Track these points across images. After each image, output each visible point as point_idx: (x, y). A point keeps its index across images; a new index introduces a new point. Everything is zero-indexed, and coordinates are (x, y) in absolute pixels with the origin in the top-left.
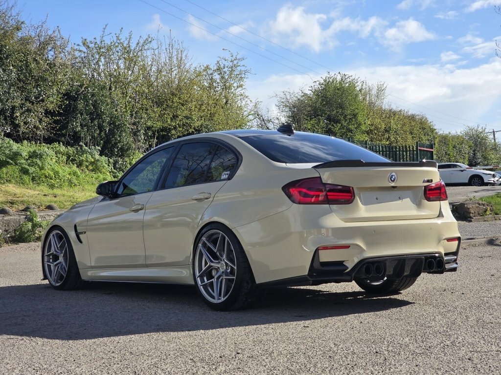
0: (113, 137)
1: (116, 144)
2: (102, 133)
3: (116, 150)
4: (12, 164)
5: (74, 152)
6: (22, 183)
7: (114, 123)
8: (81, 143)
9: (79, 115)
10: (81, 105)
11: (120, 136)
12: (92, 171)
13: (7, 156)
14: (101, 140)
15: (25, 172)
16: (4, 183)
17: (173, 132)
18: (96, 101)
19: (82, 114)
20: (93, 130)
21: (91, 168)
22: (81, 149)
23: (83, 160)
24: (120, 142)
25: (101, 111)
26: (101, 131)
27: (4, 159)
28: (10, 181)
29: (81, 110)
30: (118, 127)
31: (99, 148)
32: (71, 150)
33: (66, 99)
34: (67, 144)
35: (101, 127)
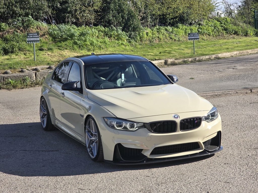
0: (129, 22)
1: (131, 25)
2: (124, 20)
3: (131, 28)
4: (69, 39)
5: (108, 30)
6: (73, 49)
7: (130, 14)
8: (112, 25)
9: (111, 11)
10: (112, 6)
11: (132, 21)
12: (117, 39)
13: (68, 36)
14: (123, 23)
15: (75, 43)
16: (63, 50)
17: (168, 16)
18: (120, 4)
19: (113, 11)
20: (119, 19)
21: (116, 38)
22: (112, 28)
23: (112, 34)
24: (132, 24)
25: (123, 9)
26: (123, 19)
27: (66, 37)
28: (67, 48)
29: (112, 9)
30: (132, 16)
31: (121, 28)
32: (107, 29)
33: (105, 3)
34: (105, 26)
35: (123, 17)
